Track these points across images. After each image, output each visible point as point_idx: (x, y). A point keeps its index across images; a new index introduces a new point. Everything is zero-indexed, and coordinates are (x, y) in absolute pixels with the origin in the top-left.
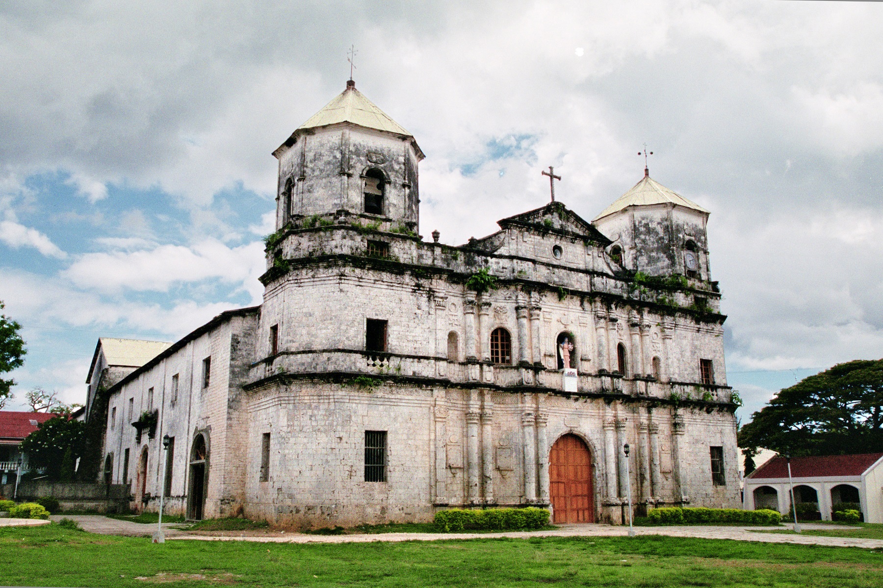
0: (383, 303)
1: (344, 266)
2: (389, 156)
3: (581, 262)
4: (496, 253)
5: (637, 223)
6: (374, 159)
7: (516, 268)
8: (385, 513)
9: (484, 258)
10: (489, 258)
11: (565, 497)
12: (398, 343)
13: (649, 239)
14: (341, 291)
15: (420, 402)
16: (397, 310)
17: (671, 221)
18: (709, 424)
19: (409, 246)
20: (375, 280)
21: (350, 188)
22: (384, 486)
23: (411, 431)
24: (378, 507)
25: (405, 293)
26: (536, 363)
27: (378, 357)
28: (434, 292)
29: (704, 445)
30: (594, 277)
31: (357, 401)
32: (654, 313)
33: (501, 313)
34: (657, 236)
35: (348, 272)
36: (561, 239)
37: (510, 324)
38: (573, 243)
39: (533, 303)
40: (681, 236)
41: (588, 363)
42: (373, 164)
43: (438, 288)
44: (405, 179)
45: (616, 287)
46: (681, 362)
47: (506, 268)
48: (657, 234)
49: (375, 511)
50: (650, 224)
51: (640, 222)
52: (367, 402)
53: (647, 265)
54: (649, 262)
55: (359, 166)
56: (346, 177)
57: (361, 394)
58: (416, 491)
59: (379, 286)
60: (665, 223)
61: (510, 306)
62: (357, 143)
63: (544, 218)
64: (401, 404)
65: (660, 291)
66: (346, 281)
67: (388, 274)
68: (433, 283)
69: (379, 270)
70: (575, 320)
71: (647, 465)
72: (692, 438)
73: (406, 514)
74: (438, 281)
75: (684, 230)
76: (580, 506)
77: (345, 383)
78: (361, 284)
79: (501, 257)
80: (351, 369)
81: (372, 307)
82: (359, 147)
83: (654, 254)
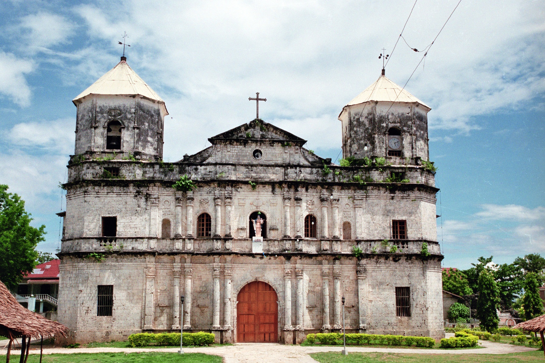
0: (114, 206)
1: (87, 186)
2: (124, 110)
3: (280, 159)
4: (204, 163)
5: (352, 119)
6: (113, 114)
7: (218, 171)
8: (108, 335)
9: (194, 167)
10: (199, 167)
11: (254, 325)
12: (123, 230)
13: (360, 131)
14: (85, 201)
15: (136, 266)
16: (124, 209)
17: (374, 115)
18: (396, 270)
19: (133, 167)
20: (108, 193)
21: (96, 135)
22: (109, 319)
23: (130, 284)
24: (104, 331)
25: (129, 198)
26: (226, 235)
27: (108, 240)
28: (150, 195)
29: (388, 286)
30: (288, 169)
31: (93, 268)
32: (347, 189)
33: (204, 203)
34: (365, 127)
35: (90, 190)
36: (261, 145)
37: (210, 211)
38: (273, 146)
39: (226, 194)
40: (384, 125)
41: (277, 231)
42: (113, 117)
43: (152, 192)
44: (135, 123)
45: (311, 173)
46: (372, 224)
47: (211, 172)
48: (365, 125)
49: (102, 334)
50: (360, 118)
51: (354, 118)
52: (99, 268)
53: (357, 150)
54: (359, 148)
55: (103, 121)
56: (93, 129)
57: (95, 264)
58: (132, 321)
59: (111, 196)
60: (370, 117)
61: (210, 198)
62: (101, 105)
63: (247, 132)
64: (123, 268)
65: (355, 172)
66: (88, 195)
67: (118, 188)
68: (150, 189)
69: (112, 186)
70: (267, 202)
71: (327, 302)
72: (375, 281)
73: (124, 335)
74: (154, 187)
75: (389, 120)
76: (266, 330)
77: (84, 257)
78: (98, 196)
79: (208, 164)
80: (89, 248)
81: (106, 209)
82: (103, 108)
83: (362, 142)
